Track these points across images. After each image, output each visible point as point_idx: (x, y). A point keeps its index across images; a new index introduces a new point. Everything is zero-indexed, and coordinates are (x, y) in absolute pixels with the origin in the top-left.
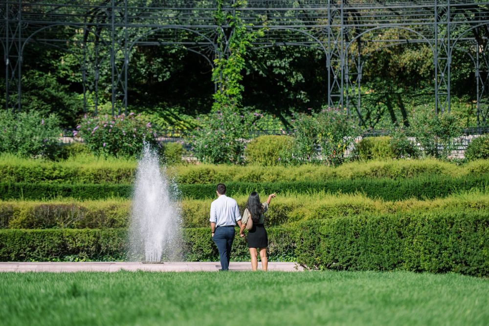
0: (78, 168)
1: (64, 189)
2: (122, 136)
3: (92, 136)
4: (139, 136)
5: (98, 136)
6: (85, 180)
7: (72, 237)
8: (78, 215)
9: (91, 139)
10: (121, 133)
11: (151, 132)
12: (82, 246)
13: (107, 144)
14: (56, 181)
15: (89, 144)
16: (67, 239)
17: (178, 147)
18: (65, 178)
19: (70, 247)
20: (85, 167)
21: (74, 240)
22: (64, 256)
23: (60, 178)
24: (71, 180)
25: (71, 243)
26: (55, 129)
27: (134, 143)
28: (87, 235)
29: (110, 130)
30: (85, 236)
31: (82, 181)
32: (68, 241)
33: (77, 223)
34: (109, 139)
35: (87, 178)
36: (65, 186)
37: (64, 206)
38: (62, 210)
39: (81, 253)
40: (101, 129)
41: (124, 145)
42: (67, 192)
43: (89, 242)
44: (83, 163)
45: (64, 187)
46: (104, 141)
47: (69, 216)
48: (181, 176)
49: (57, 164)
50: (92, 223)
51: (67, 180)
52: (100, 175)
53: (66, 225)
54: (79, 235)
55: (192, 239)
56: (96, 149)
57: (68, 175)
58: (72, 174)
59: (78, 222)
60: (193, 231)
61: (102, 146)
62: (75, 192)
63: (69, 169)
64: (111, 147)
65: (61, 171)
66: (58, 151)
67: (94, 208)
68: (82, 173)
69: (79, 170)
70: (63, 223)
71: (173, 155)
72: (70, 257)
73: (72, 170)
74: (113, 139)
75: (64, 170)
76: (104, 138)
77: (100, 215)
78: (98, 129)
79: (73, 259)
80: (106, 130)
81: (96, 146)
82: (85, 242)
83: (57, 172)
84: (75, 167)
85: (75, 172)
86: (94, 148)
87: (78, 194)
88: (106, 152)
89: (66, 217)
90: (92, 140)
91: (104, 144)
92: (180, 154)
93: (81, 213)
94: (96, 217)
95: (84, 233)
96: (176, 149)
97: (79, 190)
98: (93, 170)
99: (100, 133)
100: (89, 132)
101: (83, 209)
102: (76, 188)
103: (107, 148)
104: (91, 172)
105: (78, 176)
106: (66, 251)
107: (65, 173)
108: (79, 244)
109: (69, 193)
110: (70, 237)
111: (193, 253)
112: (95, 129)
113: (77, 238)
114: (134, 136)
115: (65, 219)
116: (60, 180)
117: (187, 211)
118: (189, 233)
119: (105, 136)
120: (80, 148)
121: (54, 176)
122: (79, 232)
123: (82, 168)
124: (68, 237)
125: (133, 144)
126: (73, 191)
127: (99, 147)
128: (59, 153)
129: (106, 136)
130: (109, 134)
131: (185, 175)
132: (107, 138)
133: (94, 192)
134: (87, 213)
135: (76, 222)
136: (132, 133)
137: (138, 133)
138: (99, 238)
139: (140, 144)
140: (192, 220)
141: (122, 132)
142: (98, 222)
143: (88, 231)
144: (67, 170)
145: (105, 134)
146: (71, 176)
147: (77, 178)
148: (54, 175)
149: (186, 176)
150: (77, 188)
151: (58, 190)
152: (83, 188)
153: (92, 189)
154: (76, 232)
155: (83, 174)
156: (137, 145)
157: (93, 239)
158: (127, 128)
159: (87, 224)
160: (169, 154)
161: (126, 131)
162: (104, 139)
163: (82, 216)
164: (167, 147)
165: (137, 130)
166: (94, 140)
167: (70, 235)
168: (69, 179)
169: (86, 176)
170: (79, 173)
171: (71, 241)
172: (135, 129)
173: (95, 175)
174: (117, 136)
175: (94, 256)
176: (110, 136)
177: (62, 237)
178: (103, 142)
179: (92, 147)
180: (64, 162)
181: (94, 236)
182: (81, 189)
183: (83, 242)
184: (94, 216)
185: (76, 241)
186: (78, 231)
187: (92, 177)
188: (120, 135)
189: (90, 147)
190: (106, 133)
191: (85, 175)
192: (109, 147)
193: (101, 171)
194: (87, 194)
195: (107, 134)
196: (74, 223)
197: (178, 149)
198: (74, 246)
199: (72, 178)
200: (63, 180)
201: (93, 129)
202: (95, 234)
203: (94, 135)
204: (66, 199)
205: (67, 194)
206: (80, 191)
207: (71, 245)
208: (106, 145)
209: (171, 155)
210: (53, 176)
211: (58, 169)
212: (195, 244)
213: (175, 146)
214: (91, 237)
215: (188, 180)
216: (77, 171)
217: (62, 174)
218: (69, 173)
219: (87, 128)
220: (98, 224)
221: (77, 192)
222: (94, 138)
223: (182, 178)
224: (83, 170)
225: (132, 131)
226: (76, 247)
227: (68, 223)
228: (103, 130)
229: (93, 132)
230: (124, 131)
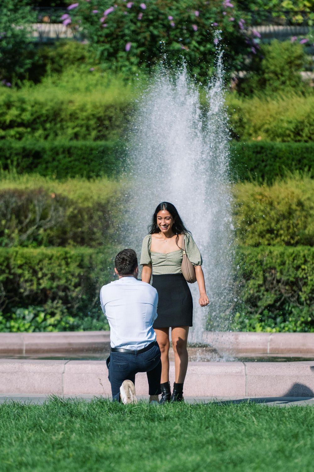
0: (62, 103)
1: (25, 153)
2: (168, 28)
3: (102, 28)
4: (207, 27)
5: (115, 29)
6: (77, 129)
7: (30, 267)
8: (51, 213)
9: (99, 33)
10: (165, 22)
11: (232, 19)
12: (51, 288)
13: (135, 44)
14: (12, 132)
15: (95, 45)
16: (19, 271)
17: (293, 52)
18: (32, 125)
19: (26, 289)
20: (79, 99)
21: (35, 273)
22: (13, 309)
23: (21, 124)
24: (45, 129)
25: (26, 281)
26: (20, 12)
27: (194, 43)
28: (63, 262)
29: (141, 15)
30: (60, 265)
31: (70, 131)
32: (20, 276)
33: (49, 231)
34: (138, 34)
35: (82, 126)
36: (28, 147)
37: (19, 194)
38: (14, 202)
39: (49, 303)
40: (120, 13)
41: (171, 48)
42: (31, 159)
43: (67, 280)
44: (76, 90)
45: (24, 149)
46: (127, 38)
47: (30, 216)
48: (290, 122)
49: (15, 95)
50: (82, 232)
51: (38, 129)
52: (110, 119)
53: (24, 237)
54: (46, 262)
55: (300, 274)
56: (111, 56)
57: (39, 117)
58: (47, 116)
59: (51, 229)
60: (302, 254)
61: (124, 50)
62: (51, 159)
63: (42, 105)
64: (142, 52)
65: (23, 110)
66: (28, 61)
67: (86, 199)
68: (71, 115)
69: (64, 106)
70: (16, 231)
71: (282, 69)
72: (26, 312)
73: (48, 108)
74: (147, 34)
75: (29, 108)
76: (127, 31)
77: (100, 213)
78: (114, 13)
79: (32, 315)
80: (133, 15)
81: (111, 50)
82: (59, 279)
83: (14, 112)
84: (55, 100)
85: (55, 112)
86: (106, 54)
87: (56, 163)
88: (132, 64)
89: (23, 218)
90: (101, 36)
91: (128, 46)
92: (299, 66)
93: (56, 209)
94: (91, 218)
95: (58, 258)
96: (289, 57)
97: (57, 154)
98: (95, 107)
99: (119, 21)
100: (95, 19)
101: (61, 201)
102: (52, 150)
103: (135, 55)
104: (89, 111)
105: (62, 120)
106: (17, 299)
107: (32, 115)
108: (45, 283)
109: (36, 161)
110: (26, 267)
111: (301, 304)
112: (107, 11)
113: (41, 269)
114: (195, 27)
115: (20, 222)
116: (21, 129)
117: (294, 207)
118: (294, 259)
119: (128, 28)
120: (76, 53)
121: (8, 122)
122: (45, 256)
123: (71, 102)
124: (20, 267)
125: (192, 46)
126: (45, 156)
127: (116, 51)
128: (29, 66)
129: (133, 28)
130: (139, 24)
131: (300, 119)
132: (134, 31)
133: (92, 160)
134: (71, 209)
135: (45, 230)
136: (189, 21)
137: (203, 21)
138: (91, 268)
139: (209, 46)
140: (305, 227)
141: (166, 18)
142: (95, 230)
143: (66, 253)
144: (36, 108)
145: (130, 24)
146: (45, 121)
147: (58, 125)
148: (8, 118)
149: (302, 122)
150: (55, 151)
151: (11, 154)
152: (68, 151)
153: (88, 152)
154: (40, 257)
155: (73, 116)
156: (202, 48)
157: (77, 271)
158: (178, 9)
159: (70, 234)
160: (272, 68)
161: (177, 18)
162: (129, 35)
163: (59, 217)
164: (269, 52)
165: (202, 15)
166: (107, 36)
167: (26, 263)
168: (41, 127)
169: (79, 122)
170: (63, 115)
171: (27, 275)
172: (197, 13)
173: (99, 119)
174: (156, 27)
175: (79, 309)
176: (141, 27)
177: (8, 266)
178: (126, 41)
179: (102, 53)
180: (31, 89)
181: (80, 266)
182: (64, 152)
183: (53, 278)
184: (86, 217)
185: (40, 275)
186: (43, 254)
187: (92, 122)
188: (164, 26)
189: (98, 53)
190: (132, 21)
191: (77, 118)
192: (138, 51)
193: (113, 110)
194: (77, 163)
195: (135, 23)
196: (41, 231)
197: (295, 55)
198: (35, 287)
199: (48, 125)
200: (29, 130)
201: (103, 11)
202: (82, 260)
203: (105, 25)
204: (25, 177)
205: (32, 163)
206: (61, 156)
207: (28, 284)
208: (132, 47)
209: (278, 70)
210: (5, 122)
211: (18, 104)
212: (305, 284)
213: (287, 50)
214: (73, 267)
215: (306, 130)
216: (60, 110)
217: (26, 116)
218: (42, 115)
219: (91, 9)
220: (94, 233)
221: (54, 159)
222: (106, 31)
223: (292, 126)
224: (72, 108)
225: (189, 17)
226: (38, 289)
227: (30, 231)
228: (126, 13)
229: (102, 20)
230: (170, 18)
